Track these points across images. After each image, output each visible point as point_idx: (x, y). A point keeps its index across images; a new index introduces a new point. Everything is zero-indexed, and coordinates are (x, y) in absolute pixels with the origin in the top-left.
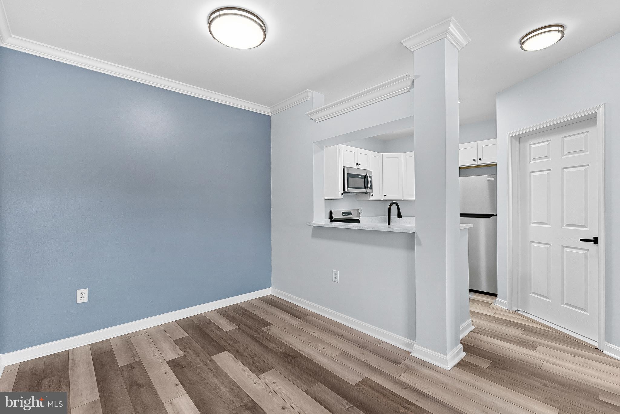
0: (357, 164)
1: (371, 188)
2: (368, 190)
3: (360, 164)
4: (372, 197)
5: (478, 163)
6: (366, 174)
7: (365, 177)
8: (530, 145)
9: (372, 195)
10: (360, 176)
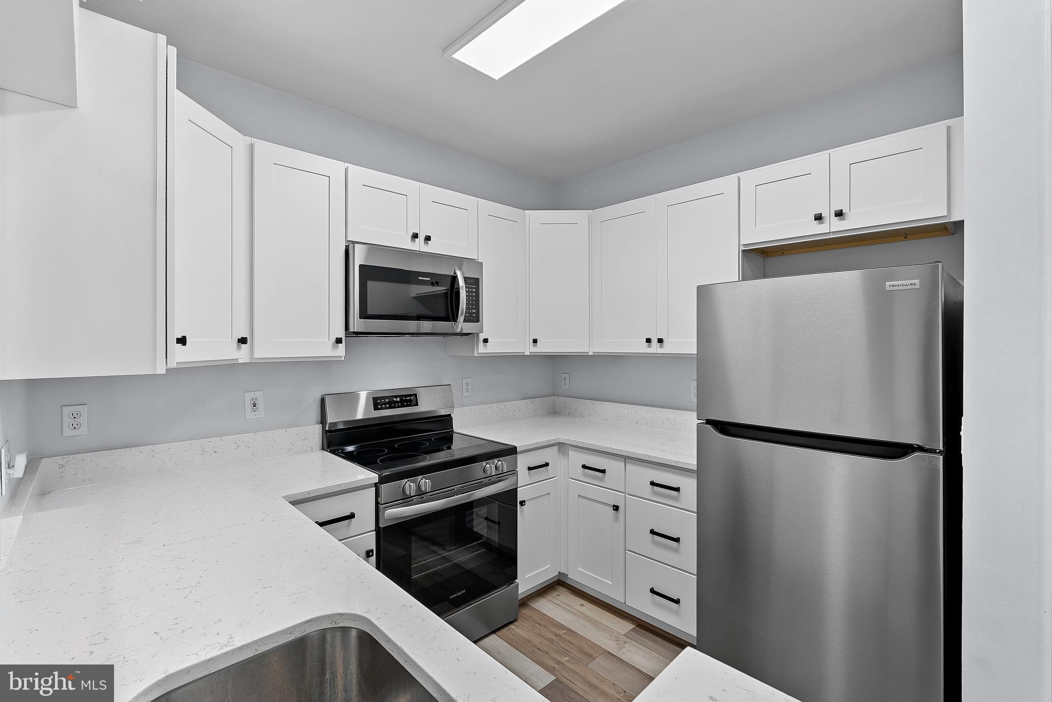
0: (416, 237)
1: (475, 319)
2: (461, 325)
4: (485, 345)
5: (833, 227)
6: (452, 273)
7: (447, 279)
9: (485, 341)
10: (425, 279)
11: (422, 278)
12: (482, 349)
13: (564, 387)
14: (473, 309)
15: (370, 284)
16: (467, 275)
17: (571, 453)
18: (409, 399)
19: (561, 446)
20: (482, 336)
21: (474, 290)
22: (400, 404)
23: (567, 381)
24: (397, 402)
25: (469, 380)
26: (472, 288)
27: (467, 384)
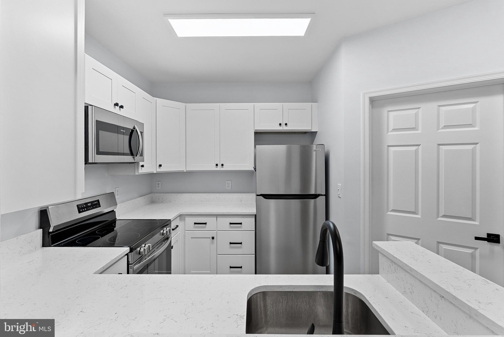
0: (116, 105)
1: (142, 155)
2: (138, 158)
3: (122, 107)
4: (141, 169)
5: (284, 128)
6: (134, 128)
7: (132, 133)
8: (388, 111)
9: (143, 166)
11: (122, 131)
12: (142, 171)
13: (157, 188)
15: (101, 132)
17: (187, 219)
18: (96, 204)
19: (181, 216)
20: (141, 164)
22: (92, 207)
23: (160, 185)
27: (118, 191)
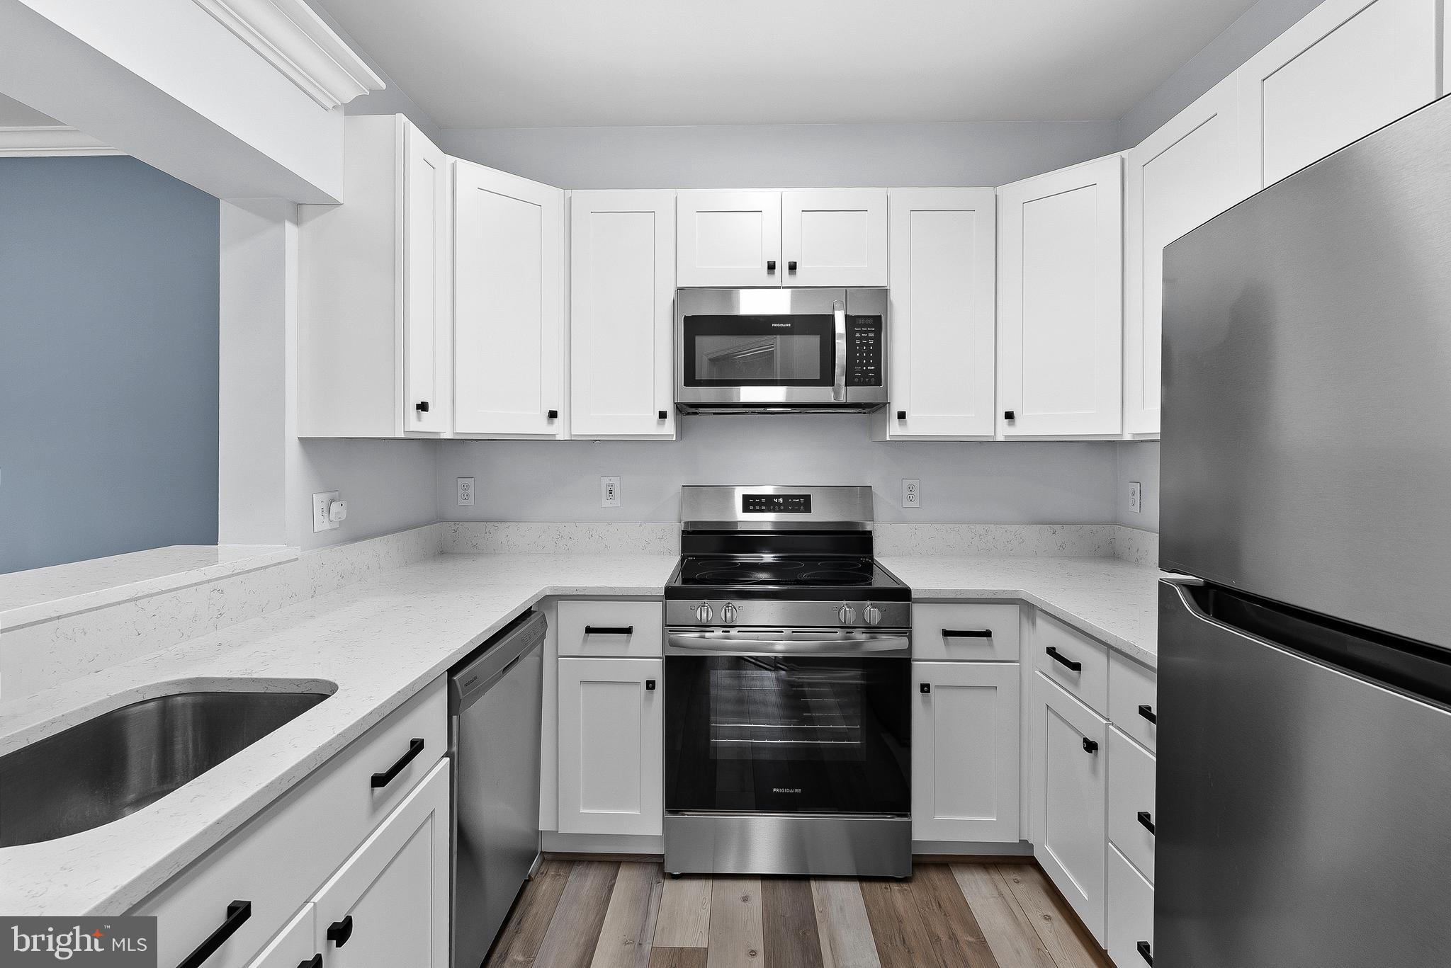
10: (782, 325)
11: (778, 325)
12: (894, 429)
13: (1131, 508)
14: (868, 364)
16: (852, 313)
17: (1039, 621)
19: (1028, 609)
20: (895, 408)
21: (871, 335)
22: (782, 508)
23: (1138, 496)
24: (779, 504)
25: (916, 483)
26: (867, 332)
27: (911, 489)
